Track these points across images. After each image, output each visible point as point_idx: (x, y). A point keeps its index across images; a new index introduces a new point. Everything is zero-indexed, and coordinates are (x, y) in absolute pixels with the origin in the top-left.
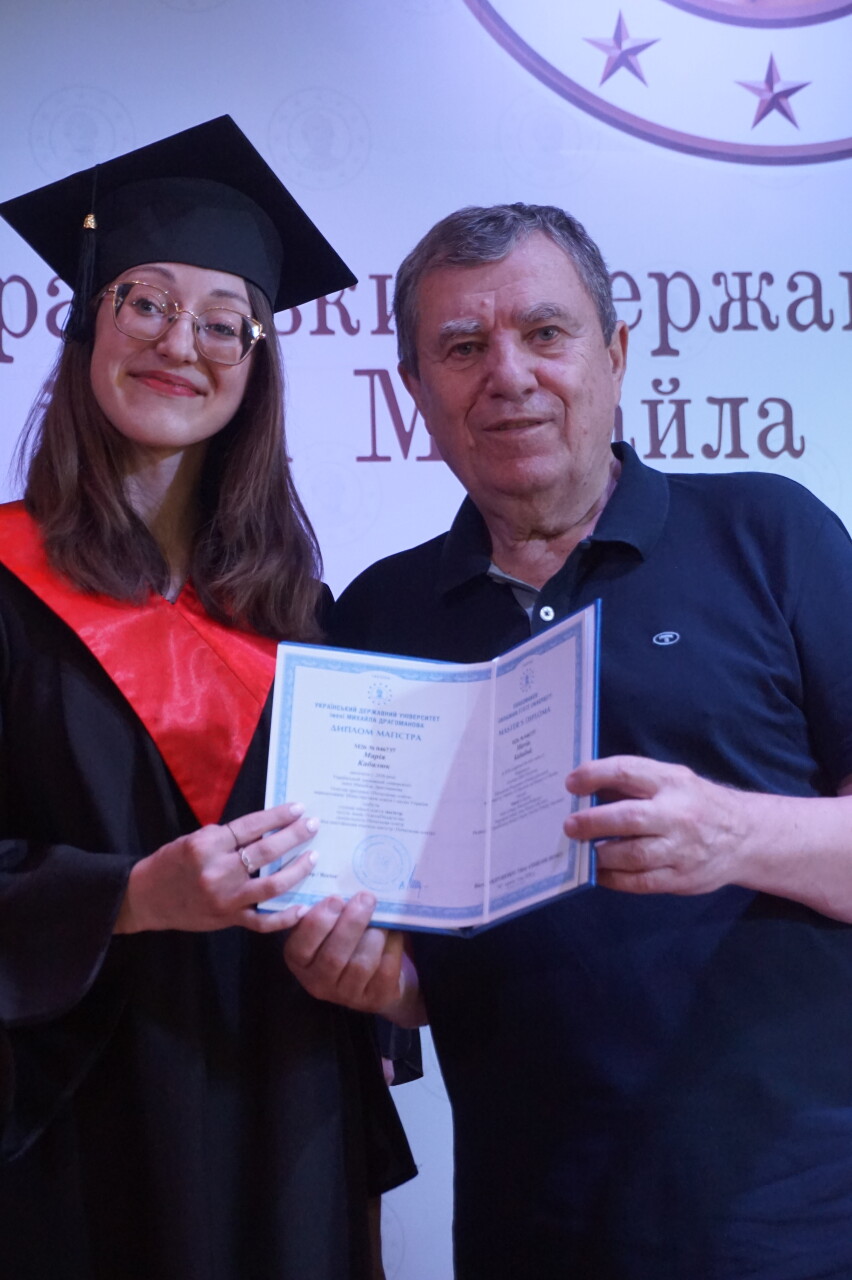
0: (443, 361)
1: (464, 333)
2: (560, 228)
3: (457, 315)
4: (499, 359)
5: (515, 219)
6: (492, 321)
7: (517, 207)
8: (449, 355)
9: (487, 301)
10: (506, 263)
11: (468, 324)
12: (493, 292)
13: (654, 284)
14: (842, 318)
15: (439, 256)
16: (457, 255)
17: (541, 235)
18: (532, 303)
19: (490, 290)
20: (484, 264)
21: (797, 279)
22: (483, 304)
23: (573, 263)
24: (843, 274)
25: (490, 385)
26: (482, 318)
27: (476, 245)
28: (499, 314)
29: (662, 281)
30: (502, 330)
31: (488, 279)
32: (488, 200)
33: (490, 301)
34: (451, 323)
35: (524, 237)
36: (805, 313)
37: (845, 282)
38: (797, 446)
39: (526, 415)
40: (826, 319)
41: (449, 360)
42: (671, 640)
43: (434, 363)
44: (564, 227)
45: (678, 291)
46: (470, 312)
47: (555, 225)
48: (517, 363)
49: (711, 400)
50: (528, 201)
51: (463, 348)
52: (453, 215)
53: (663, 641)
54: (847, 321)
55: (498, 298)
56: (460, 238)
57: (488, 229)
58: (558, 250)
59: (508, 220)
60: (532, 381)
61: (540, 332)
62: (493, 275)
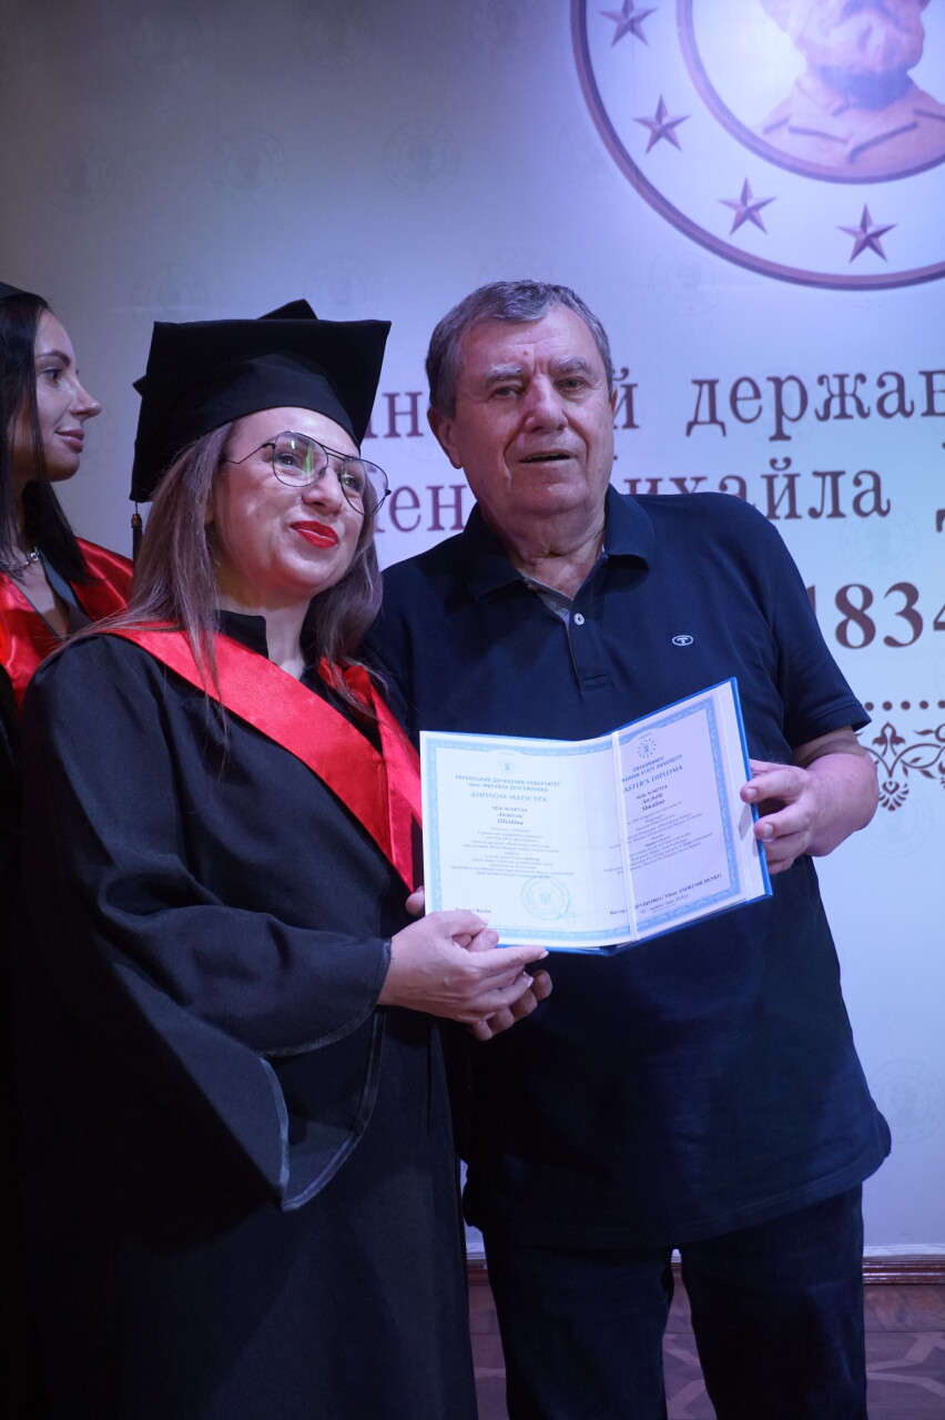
0: (486, 401)
1: (508, 377)
3: (502, 361)
6: (532, 368)
8: (492, 396)
9: (528, 350)
10: (544, 322)
11: (512, 369)
12: (533, 345)
13: (771, 386)
14: (920, 406)
16: (502, 313)
17: (564, 304)
19: (530, 343)
20: (524, 322)
21: (885, 378)
22: (526, 353)
23: (590, 329)
24: (920, 373)
25: (530, 420)
26: (524, 364)
27: (518, 305)
28: (538, 362)
29: (779, 383)
30: (538, 375)
31: (528, 334)
33: (530, 351)
34: (496, 368)
35: (554, 303)
36: (891, 404)
38: (884, 507)
39: (559, 447)
40: (908, 408)
42: (686, 642)
43: (476, 402)
45: (791, 392)
46: (513, 359)
48: (550, 401)
49: (816, 474)
51: (506, 389)
53: (680, 642)
55: (535, 350)
56: (504, 300)
57: (526, 296)
60: (563, 419)
61: (569, 382)
62: (532, 332)
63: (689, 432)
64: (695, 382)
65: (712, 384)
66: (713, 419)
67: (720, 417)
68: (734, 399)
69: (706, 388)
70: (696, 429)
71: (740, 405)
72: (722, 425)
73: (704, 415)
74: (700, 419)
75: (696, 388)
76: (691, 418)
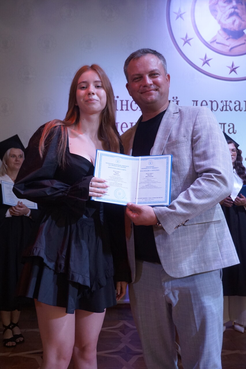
13: (210, 103)
14: (244, 109)
21: (236, 102)
24: (245, 101)
29: (212, 102)
36: (237, 108)
37: (245, 103)
38: (235, 132)
40: (241, 109)
45: (215, 104)
49: (220, 123)
54: (245, 109)
69: (195, 102)
75: (193, 102)
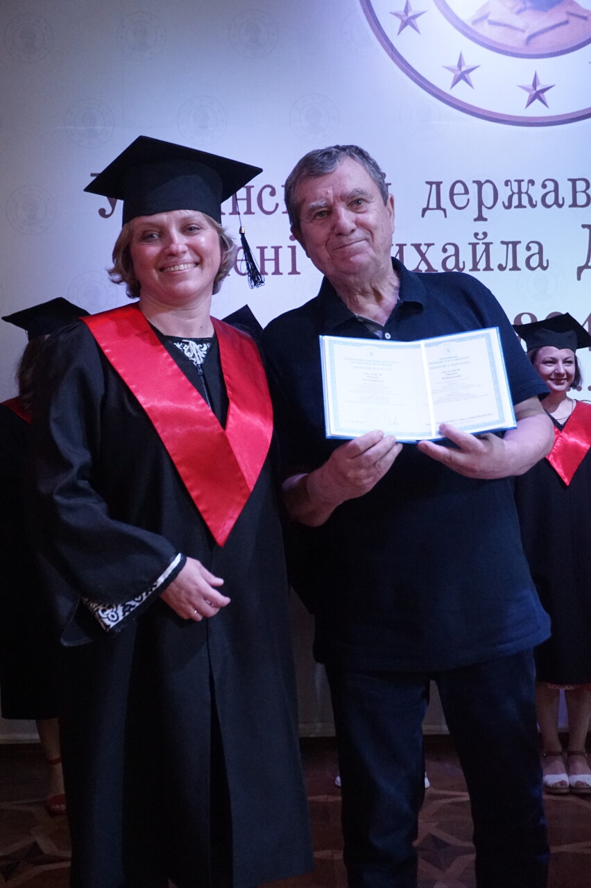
0: (312, 222)
1: (321, 207)
2: (358, 154)
3: (315, 199)
4: (338, 217)
5: (337, 152)
6: (332, 200)
7: (337, 147)
8: (314, 218)
9: (329, 191)
11: (321, 203)
12: (331, 187)
15: (305, 173)
16: (312, 172)
17: (349, 158)
18: (349, 190)
19: (330, 186)
20: (325, 174)
22: (327, 193)
23: (366, 169)
25: (336, 230)
26: (328, 199)
27: (321, 166)
28: (335, 196)
29: (480, 184)
30: (337, 203)
31: (328, 181)
32: (323, 146)
33: (330, 191)
34: (314, 204)
35: (342, 160)
41: (315, 221)
43: (308, 223)
44: (358, 153)
45: (487, 190)
46: (321, 197)
47: (355, 153)
48: (346, 218)
50: (341, 144)
51: (320, 214)
52: (308, 154)
55: (333, 189)
56: (312, 164)
57: (325, 158)
58: (358, 164)
59: (334, 153)
60: (354, 226)
61: (355, 202)
62: (330, 179)
63: (423, 216)
64: (427, 183)
65: (438, 184)
66: (439, 207)
67: (443, 206)
68: (452, 194)
69: (434, 186)
70: (428, 212)
71: (455, 197)
72: (444, 211)
73: (433, 204)
74: (430, 207)
75: (429, 186)
76: (425, 206)
